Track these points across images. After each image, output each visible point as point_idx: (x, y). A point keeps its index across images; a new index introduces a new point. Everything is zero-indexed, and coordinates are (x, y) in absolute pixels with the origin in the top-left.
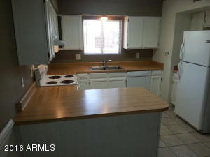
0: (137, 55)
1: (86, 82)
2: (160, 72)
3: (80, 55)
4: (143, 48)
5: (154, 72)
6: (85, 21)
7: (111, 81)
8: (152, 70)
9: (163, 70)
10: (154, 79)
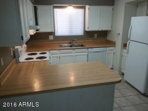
1: (57, 57)
2: (113, 48)
3: (52, 36)
5: (108, 49)
7: (76, 56)
8: (107, 47)
9: (115, 46)
10: (108, 53)
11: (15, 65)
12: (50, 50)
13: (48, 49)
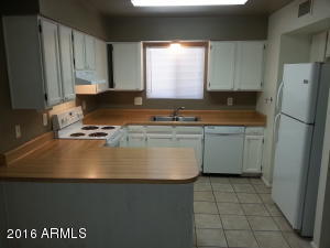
0: (230, 101)
1: (142, 138)
2: (260, 129)
4: (236, 89)
5: (249, 130)
6: (149, 50)
7: (178, 139)
8: (246, 126)
9: (264, 125)
10: (249, 140)
11: (47, 142)
12: (127, 124)
13: (125, 123)
